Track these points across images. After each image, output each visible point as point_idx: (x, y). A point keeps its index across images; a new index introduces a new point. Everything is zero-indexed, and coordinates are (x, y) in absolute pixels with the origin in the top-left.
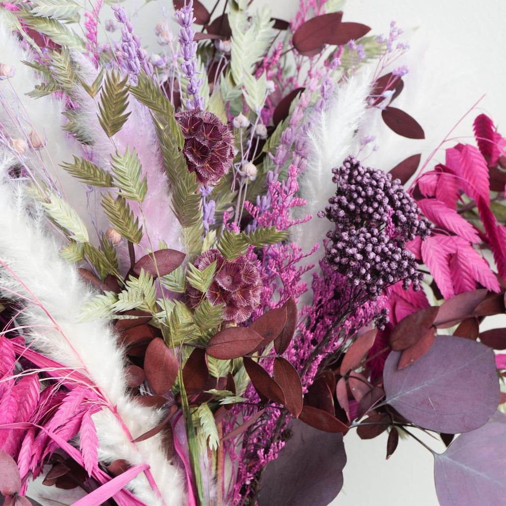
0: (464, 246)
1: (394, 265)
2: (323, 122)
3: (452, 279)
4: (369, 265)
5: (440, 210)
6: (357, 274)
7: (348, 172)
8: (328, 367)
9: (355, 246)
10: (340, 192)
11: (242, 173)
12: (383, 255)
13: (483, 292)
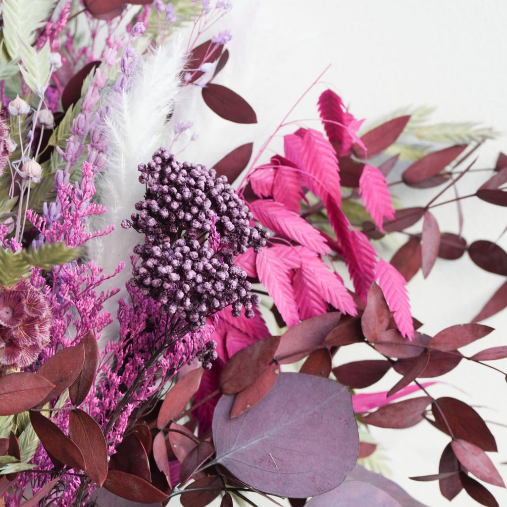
0: (311, 258)
1: (220, 286)
2: (125, 106)
3: (297, 301)
4: (188, 287)
5: (278, 213)
6: (173, 299)
7: (159, 169)
8: (141, 420)
9: (170, 263)
10: (150, 195)
11: (22, 174)
12: (206, 273)
13: (336, 316)
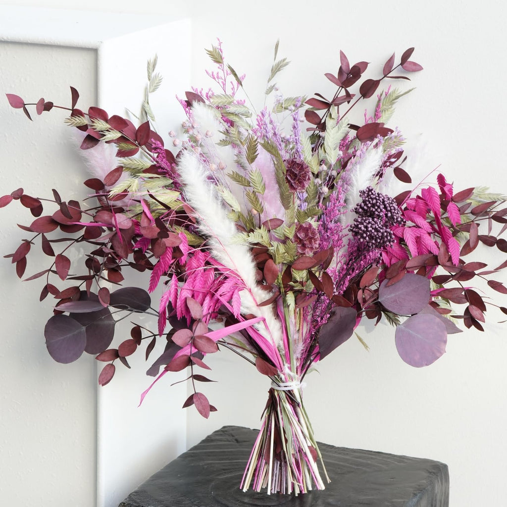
0: (424, 233)
1: (380, 234)
2: (358, 169)
3: (418, 248)
4: (368, 233)
5: (414, 216)
6: (362, 237)
7: (367, 192)
8: (354, 283)
9: (363, 224)
10: (364, 202)
11: (321, 191)
12: (376, 229)
13: (432, 255)
